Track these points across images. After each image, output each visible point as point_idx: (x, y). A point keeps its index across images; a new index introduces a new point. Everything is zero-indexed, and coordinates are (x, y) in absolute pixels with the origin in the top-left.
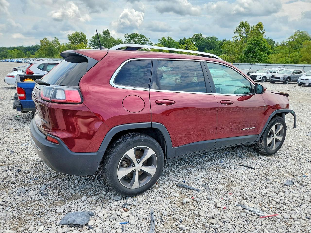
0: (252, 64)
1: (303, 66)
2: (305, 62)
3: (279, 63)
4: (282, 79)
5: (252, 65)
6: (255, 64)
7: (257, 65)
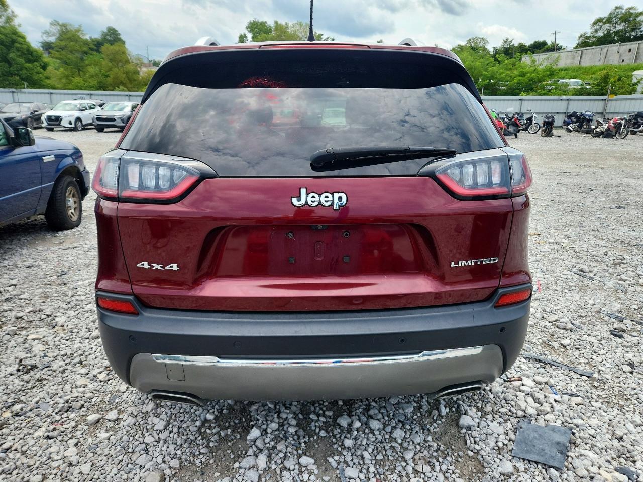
0: (14, 90)
1: (127, 95)
2: (121, 87)
3: (73, 90)
4: (120, 123)
5: (13, 92)
6: (23, 90)
7: (29, 93)
